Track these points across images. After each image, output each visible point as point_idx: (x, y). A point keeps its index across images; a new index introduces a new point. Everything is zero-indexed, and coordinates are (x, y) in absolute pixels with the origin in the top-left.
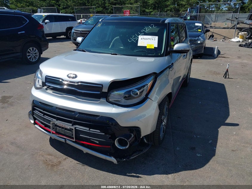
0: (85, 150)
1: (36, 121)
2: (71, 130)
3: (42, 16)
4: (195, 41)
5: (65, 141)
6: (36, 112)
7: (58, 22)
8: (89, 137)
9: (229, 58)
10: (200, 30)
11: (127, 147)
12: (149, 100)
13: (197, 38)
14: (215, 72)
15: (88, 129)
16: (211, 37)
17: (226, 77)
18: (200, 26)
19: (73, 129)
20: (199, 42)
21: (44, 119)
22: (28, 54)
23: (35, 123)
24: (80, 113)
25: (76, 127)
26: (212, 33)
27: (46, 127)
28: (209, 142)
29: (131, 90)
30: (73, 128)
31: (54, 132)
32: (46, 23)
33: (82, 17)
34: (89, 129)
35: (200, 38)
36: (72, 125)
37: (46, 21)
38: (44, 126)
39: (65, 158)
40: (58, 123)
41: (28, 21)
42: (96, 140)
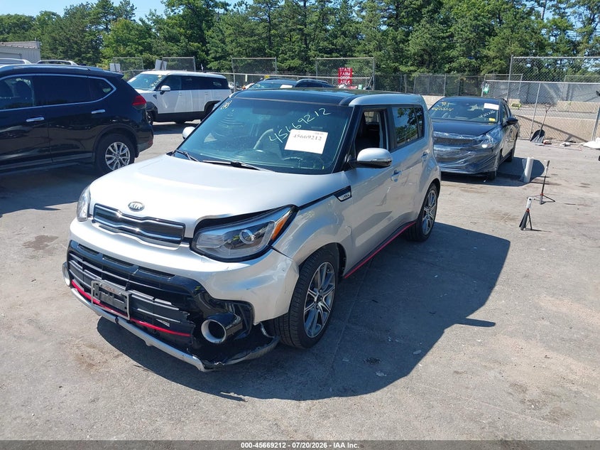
0: (150, 341)
1: (74, 280)
2: (122, 298)
3: (156, 77)
4: (476, 142)
5: (117, 320)
6: (73, 263)
7: (190, 91)
8: (152, 314)
9: (559, 185)
10: (494, 120)
11: (223, 340)
12: (272, 252)
13: (480, 137)
14: (505, 214)
15: (151, 298)
16: (538, 136)
17: (525, 227)
18: (494, 110)
19: (126, 297)
20: (484, 146)
21: (84, 277)
22: (107, 156)
23: (72, 286)
24: (140, 268)
25: (132, 294)
26: (541, 125)
27: (85, 292)
28: (414, 353)
29: (241, 230)
30: (127, 294)
31: (98, 301)
32: (163, 92)
33: (246, 81)
34: (154, 299)
35: (488, 136)
36: (126, 290)
37: (164, 87)
38: (83, 289)
39: (118, 355)
40: (105, 284)
41: (115, 89)
42: (166, 321)
